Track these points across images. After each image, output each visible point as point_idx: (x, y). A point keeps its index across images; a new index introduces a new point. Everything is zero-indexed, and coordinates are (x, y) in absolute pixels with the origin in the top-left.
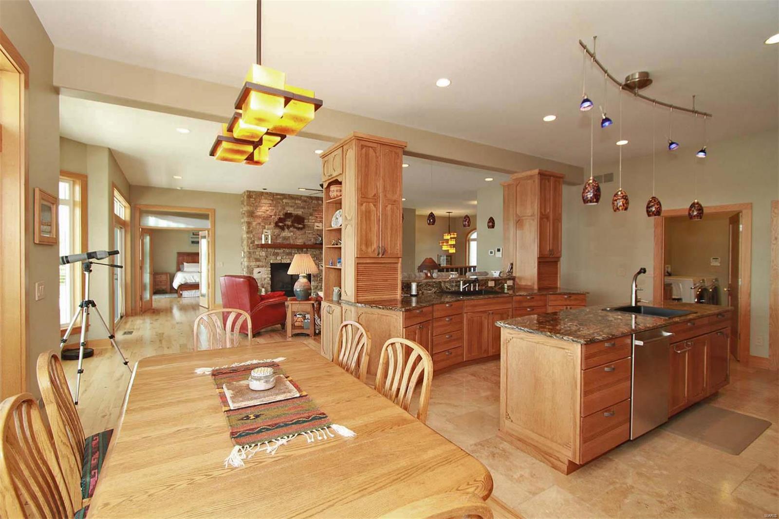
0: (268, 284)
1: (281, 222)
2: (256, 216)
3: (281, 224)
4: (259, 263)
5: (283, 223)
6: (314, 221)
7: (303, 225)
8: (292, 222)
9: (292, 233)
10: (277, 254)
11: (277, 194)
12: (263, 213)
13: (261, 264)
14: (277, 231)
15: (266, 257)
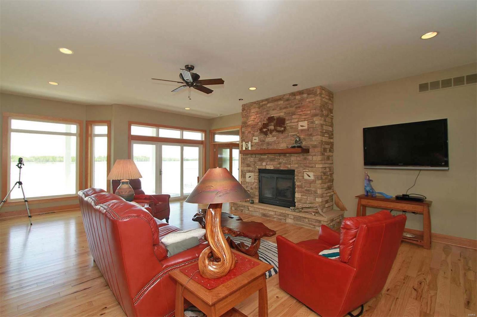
0: (256, 188)
1: (265, 128)
2: (248, 125)
3: (265, 130)
4: (249, 168)
5: (267, 128)
6: (296, 120)
7: (284, 127)
8: (274, 127)
9: (275, 138)
10: (262, 160)
11: (262, 101)
12: (253, 122)
13: (251, 169)
14: (262, 136)
15: (254, 163)
